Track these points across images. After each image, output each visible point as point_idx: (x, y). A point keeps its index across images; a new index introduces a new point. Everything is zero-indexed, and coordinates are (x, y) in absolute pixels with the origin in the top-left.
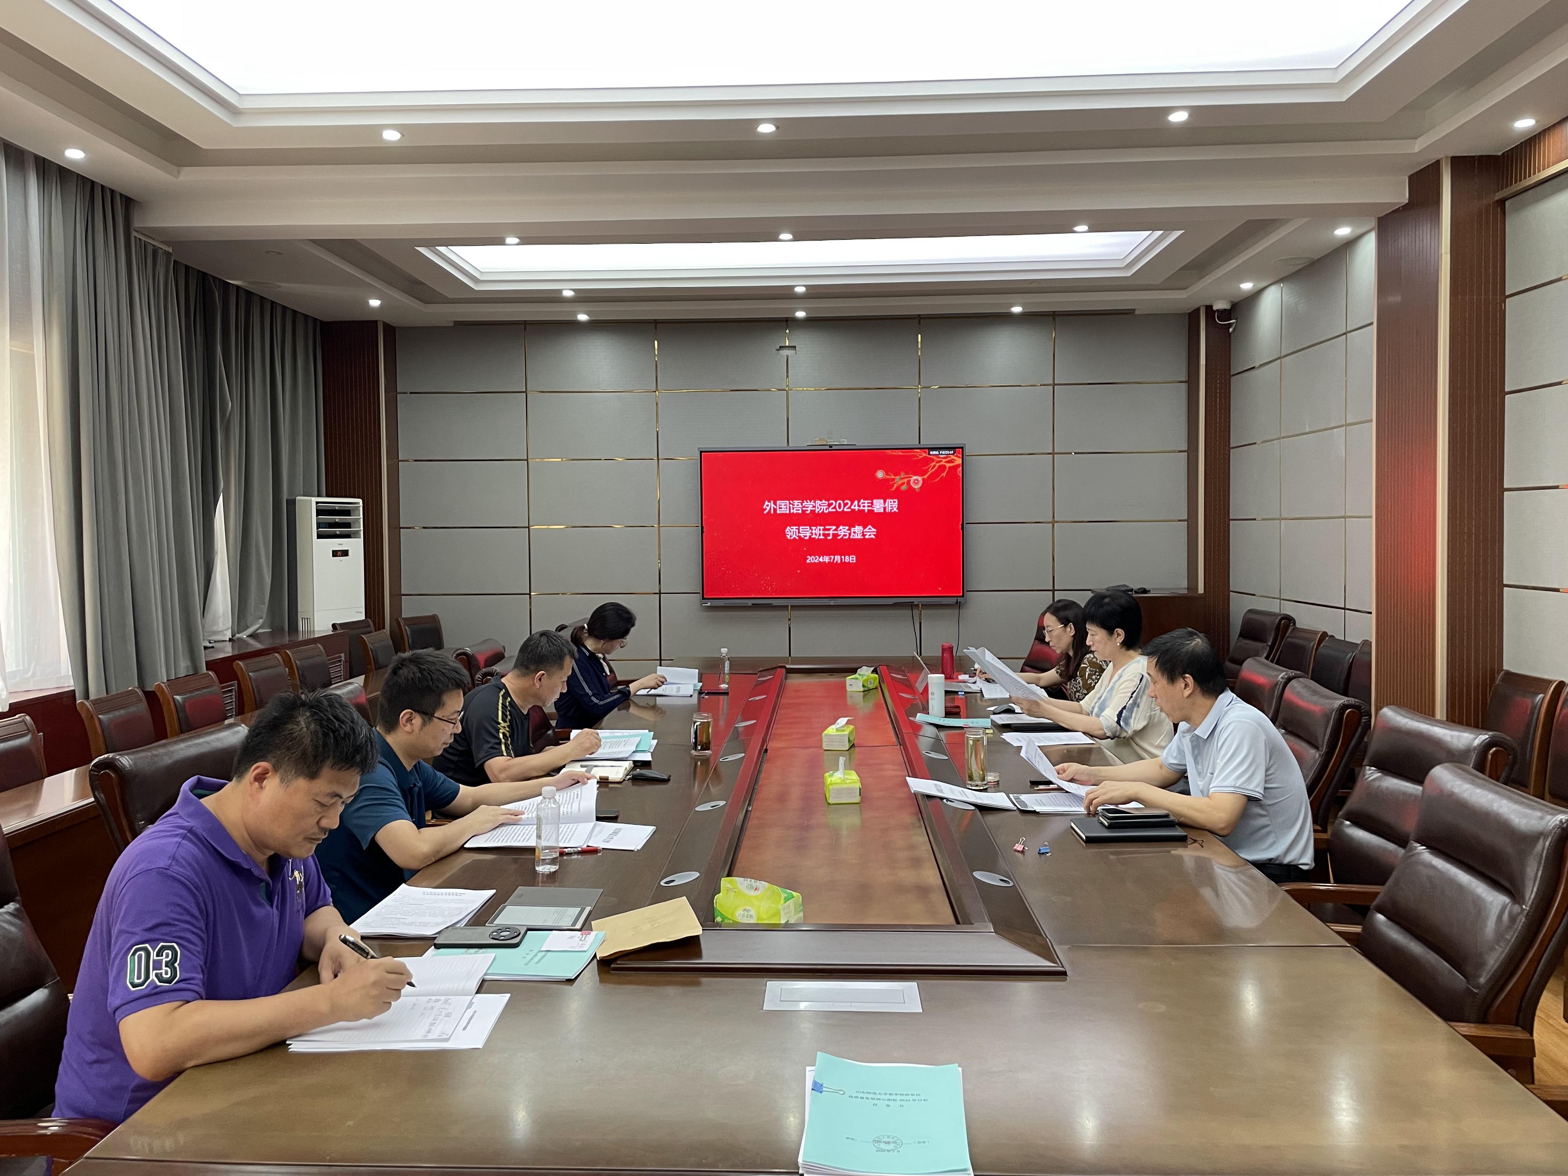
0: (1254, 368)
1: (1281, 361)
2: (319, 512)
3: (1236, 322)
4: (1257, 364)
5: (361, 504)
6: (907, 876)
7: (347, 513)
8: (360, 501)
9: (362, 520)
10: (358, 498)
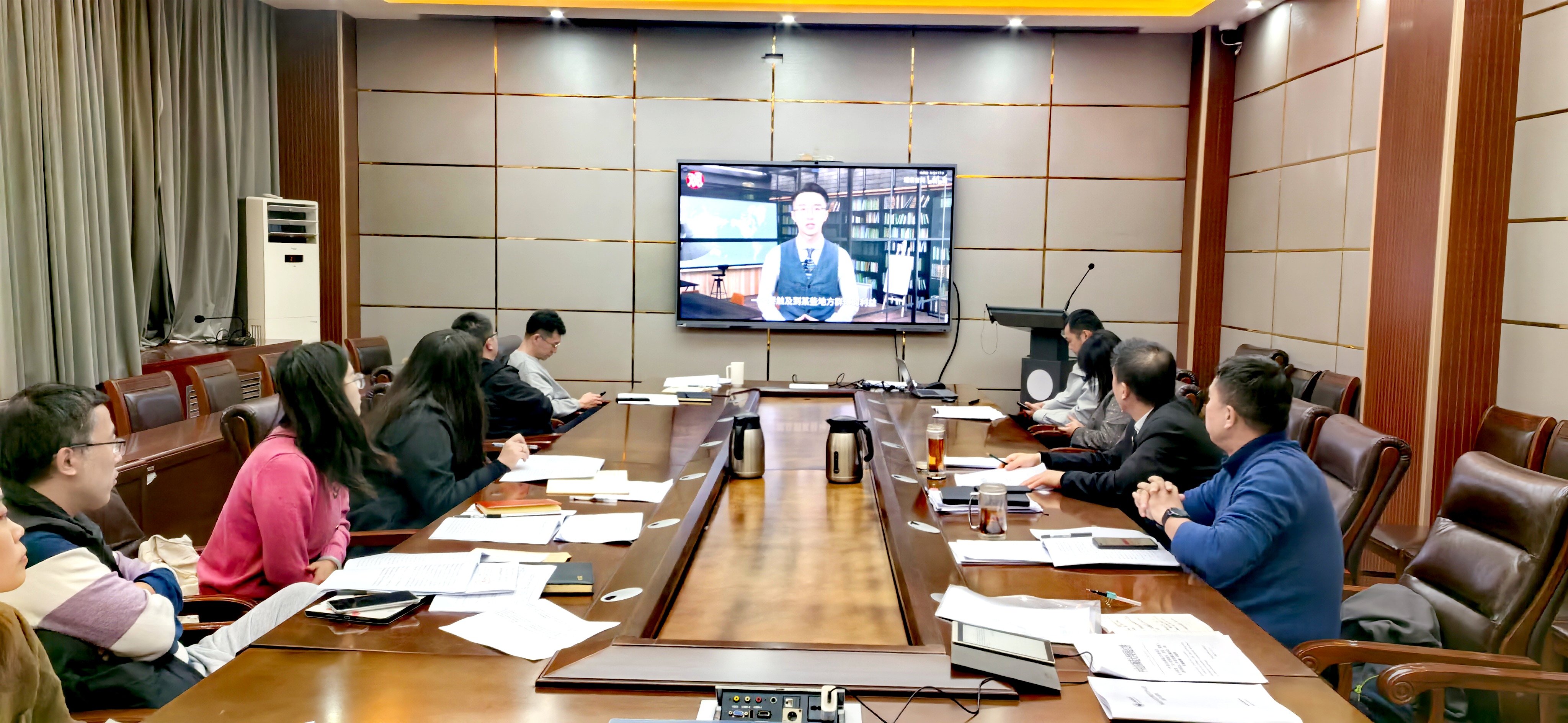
0: (1257, 93)
1: (1286, 86)
2: (272, 214)
3: (1243, 44)
4: (1261, 89)
5: (317, 207)
6: (864, 598)
7: (303, 216)
8: (316, 204)
9: (317, 225)
10: (315, 200)
